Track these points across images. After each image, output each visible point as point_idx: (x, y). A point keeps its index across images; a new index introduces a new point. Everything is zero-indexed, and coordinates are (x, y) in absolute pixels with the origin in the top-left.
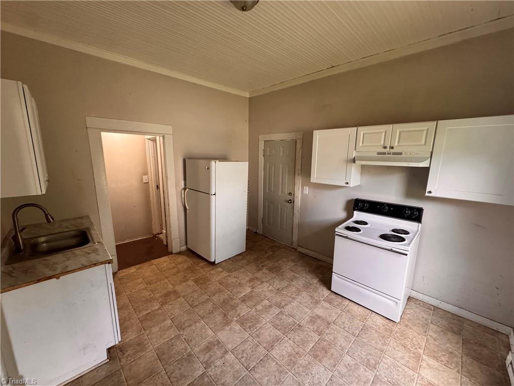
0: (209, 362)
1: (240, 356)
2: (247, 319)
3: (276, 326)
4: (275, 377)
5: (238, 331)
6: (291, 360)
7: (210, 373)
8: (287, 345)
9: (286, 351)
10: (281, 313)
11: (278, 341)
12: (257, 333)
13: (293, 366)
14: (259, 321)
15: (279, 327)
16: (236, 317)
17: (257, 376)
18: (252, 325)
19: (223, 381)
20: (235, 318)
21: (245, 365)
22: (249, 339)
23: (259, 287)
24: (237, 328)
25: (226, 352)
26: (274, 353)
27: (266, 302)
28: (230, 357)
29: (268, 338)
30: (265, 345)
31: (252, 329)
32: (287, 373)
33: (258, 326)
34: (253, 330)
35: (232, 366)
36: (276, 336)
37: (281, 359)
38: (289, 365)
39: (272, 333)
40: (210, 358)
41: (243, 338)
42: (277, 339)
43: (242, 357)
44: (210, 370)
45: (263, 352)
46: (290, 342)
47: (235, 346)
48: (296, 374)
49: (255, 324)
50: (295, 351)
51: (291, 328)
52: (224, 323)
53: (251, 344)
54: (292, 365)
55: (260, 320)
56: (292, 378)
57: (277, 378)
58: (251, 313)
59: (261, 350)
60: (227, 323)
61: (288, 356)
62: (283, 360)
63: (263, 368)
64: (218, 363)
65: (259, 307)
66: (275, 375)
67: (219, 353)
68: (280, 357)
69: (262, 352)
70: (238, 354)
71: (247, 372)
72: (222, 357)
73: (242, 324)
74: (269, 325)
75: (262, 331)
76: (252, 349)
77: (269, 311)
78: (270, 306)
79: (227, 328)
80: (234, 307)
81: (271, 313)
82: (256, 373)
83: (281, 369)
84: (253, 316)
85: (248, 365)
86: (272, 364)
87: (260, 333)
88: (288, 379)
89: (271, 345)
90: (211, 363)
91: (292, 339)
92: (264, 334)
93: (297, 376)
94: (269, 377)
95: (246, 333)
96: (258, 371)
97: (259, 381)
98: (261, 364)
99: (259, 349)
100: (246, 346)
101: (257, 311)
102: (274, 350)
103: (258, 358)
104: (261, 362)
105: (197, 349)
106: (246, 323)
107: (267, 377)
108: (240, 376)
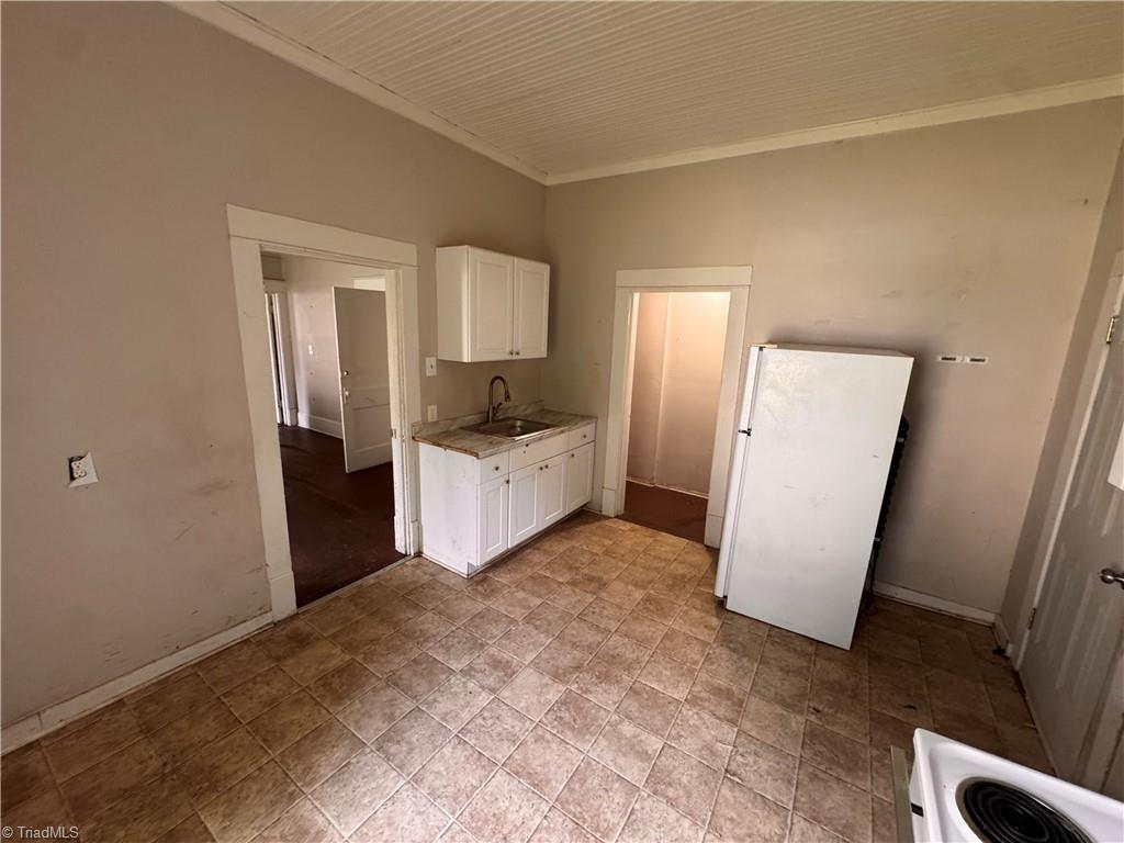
0: (473, 673)
1: (486, 714)
2: (579, 709)
3: (578, 776)
4: (445, 787)
5: (542, 700)
6: (486, 821)
7: (453, 679)
8: (526, 811)
9: (507, 808)
10: (632, 789)
11: (535, 786)
12: (548, 736)
13: (471, 829)
14: (584, 736)
15: (577, 786)
16: (579, 688)
17: (447, 751)
18: (565, 723)
19: (440, 699)
20: (576, 686)
21: (469, 727)
22: (528, 722)
23: (706, 716)
24: (550, 696)
25: (493, 690)
26: (500, 779)
27: (654, 744)
28: (484, 699)
29: (537, 763)
30: (517, 757)
31: (556, 723)
32: (454, 813)
33: (569, 735)
34: (553, 728)
35: (467, 704)
36: (548, 781)
37: (487, 798)
38: (472, 816)
39: (553, 769)
40: (481, 671)
41: (528, 711)
42: (538, 784)
43: (484, 718)
44: (459, 677)
45: (499, 756)
46: (538, 820)
47: (507, 701)
48: (449, 833)
49: (572, 729)
50: (510, 832)
51: (585, 821)
52: (556, 672)
53: (517, 729)
54: (473, 825)
55: (587, 737)
56: (441, 825)
57: (442, 790)
58: (602, 713)
59: (504, 751)
60: (557, 676)
61: (494, 815)
62: (486, 801)
63: (463, 759)
64: (471, 685)
65: (627, 729)
66: (449, 785)
67: (490, 681)
68: (491, 795)
69: (500, 752)
70: (491, 710)
71: (455, 732)
72: (482, 687)
73: (563, 702)
74: (577, 759)
75: (554, 746)
76: (504, 732)
77: (625, 755)
78: (644, 756)
79: (547, 679)
80: (605, 677)
81: (621, 761)
82: (454, 748)
83: (463, 798)
84: (595, 719)
85: (469, 731)
86: (473, 777)
87: (548, 742)
88: (439, 814)
89: (520, 770)
90: (470, 676)
91: (545, 823)
92: (548, 751)
93: (446, 838)
94: (445, 773)
95: (543, 715)
96: (459, 752)
97: (437, 756)
98: (472, 755)
99: (506, 745)
100: (510, 721)
101: (614, 725)
102: (507, 777)
103: (486, 748)
104: (476, 755)
105: (493, 650)
106: (568, 710)
107: (446, 769)
108: (447, 722)
